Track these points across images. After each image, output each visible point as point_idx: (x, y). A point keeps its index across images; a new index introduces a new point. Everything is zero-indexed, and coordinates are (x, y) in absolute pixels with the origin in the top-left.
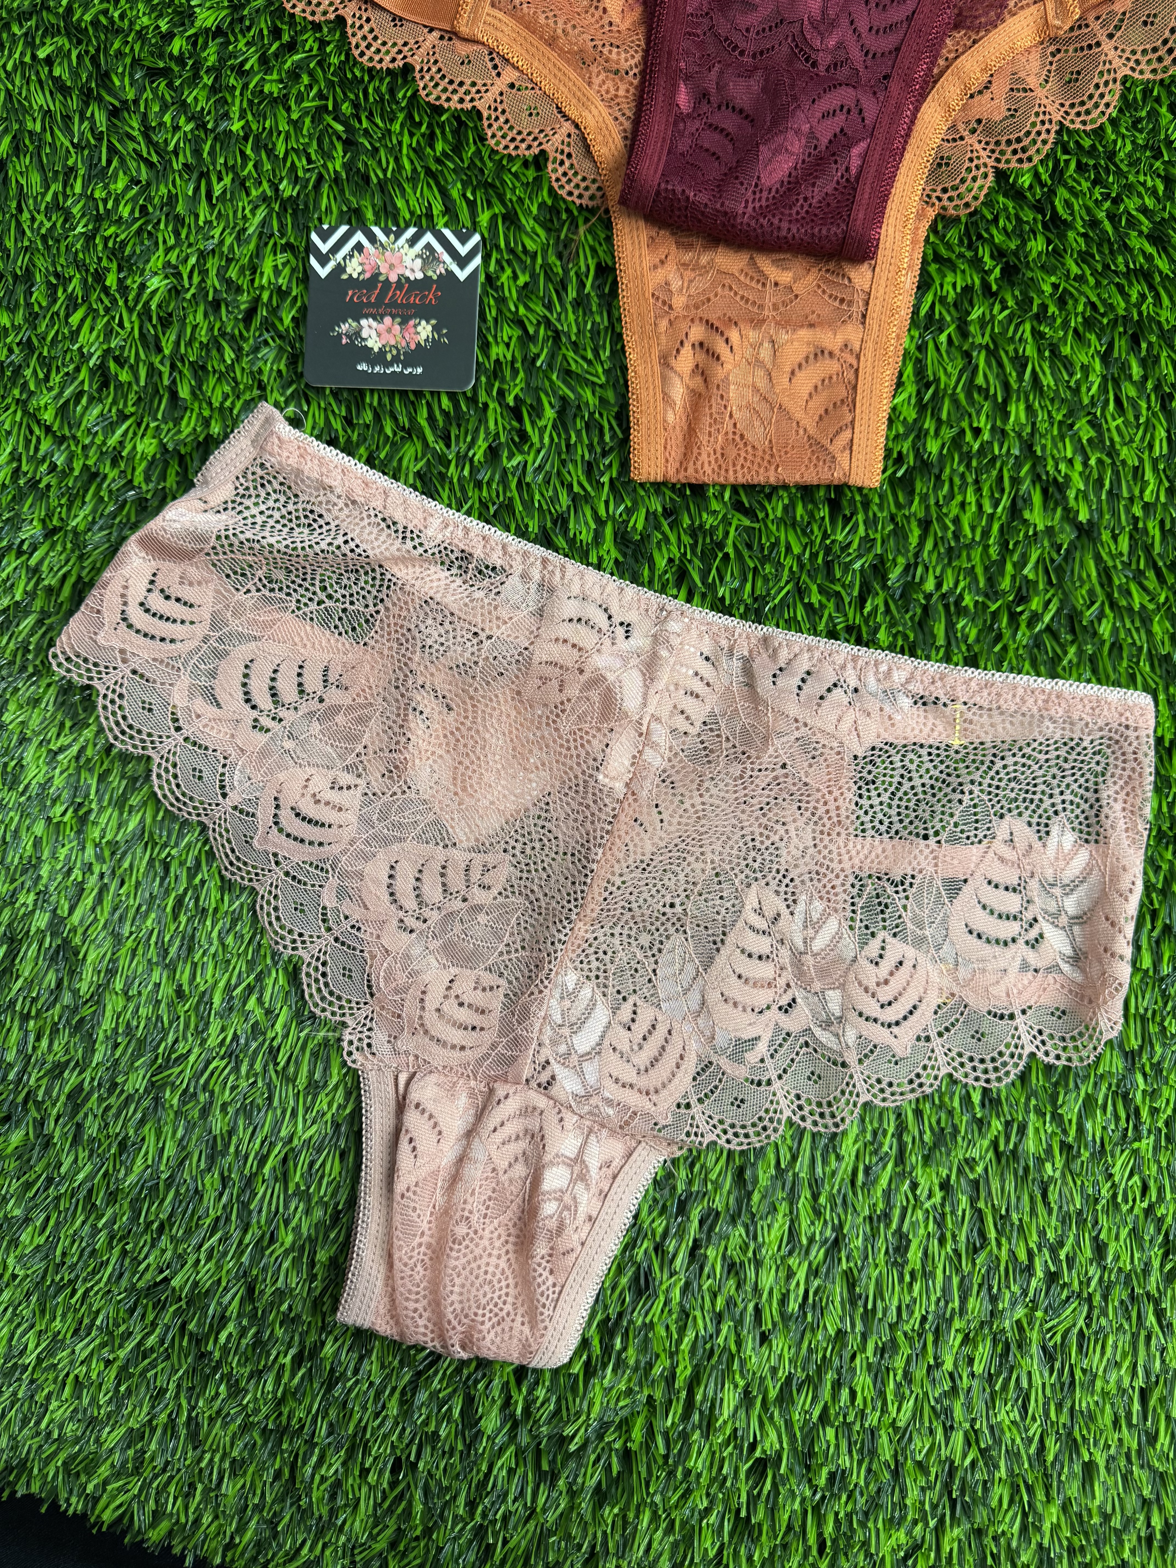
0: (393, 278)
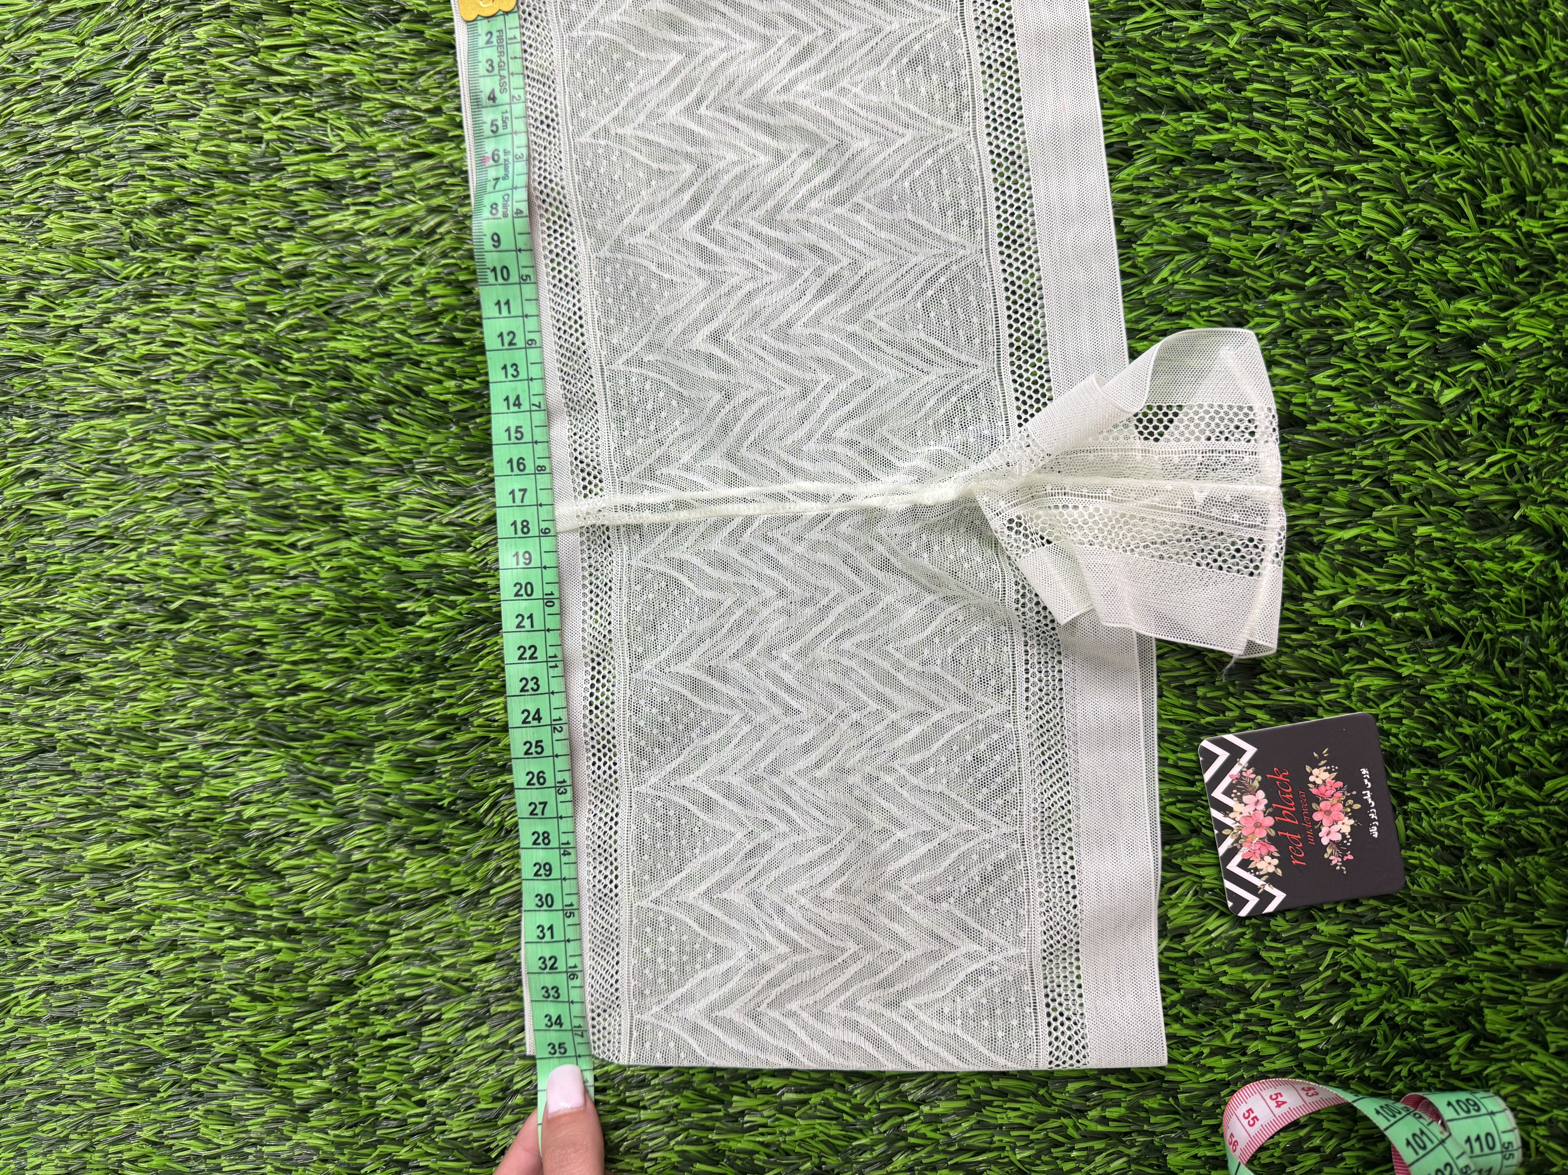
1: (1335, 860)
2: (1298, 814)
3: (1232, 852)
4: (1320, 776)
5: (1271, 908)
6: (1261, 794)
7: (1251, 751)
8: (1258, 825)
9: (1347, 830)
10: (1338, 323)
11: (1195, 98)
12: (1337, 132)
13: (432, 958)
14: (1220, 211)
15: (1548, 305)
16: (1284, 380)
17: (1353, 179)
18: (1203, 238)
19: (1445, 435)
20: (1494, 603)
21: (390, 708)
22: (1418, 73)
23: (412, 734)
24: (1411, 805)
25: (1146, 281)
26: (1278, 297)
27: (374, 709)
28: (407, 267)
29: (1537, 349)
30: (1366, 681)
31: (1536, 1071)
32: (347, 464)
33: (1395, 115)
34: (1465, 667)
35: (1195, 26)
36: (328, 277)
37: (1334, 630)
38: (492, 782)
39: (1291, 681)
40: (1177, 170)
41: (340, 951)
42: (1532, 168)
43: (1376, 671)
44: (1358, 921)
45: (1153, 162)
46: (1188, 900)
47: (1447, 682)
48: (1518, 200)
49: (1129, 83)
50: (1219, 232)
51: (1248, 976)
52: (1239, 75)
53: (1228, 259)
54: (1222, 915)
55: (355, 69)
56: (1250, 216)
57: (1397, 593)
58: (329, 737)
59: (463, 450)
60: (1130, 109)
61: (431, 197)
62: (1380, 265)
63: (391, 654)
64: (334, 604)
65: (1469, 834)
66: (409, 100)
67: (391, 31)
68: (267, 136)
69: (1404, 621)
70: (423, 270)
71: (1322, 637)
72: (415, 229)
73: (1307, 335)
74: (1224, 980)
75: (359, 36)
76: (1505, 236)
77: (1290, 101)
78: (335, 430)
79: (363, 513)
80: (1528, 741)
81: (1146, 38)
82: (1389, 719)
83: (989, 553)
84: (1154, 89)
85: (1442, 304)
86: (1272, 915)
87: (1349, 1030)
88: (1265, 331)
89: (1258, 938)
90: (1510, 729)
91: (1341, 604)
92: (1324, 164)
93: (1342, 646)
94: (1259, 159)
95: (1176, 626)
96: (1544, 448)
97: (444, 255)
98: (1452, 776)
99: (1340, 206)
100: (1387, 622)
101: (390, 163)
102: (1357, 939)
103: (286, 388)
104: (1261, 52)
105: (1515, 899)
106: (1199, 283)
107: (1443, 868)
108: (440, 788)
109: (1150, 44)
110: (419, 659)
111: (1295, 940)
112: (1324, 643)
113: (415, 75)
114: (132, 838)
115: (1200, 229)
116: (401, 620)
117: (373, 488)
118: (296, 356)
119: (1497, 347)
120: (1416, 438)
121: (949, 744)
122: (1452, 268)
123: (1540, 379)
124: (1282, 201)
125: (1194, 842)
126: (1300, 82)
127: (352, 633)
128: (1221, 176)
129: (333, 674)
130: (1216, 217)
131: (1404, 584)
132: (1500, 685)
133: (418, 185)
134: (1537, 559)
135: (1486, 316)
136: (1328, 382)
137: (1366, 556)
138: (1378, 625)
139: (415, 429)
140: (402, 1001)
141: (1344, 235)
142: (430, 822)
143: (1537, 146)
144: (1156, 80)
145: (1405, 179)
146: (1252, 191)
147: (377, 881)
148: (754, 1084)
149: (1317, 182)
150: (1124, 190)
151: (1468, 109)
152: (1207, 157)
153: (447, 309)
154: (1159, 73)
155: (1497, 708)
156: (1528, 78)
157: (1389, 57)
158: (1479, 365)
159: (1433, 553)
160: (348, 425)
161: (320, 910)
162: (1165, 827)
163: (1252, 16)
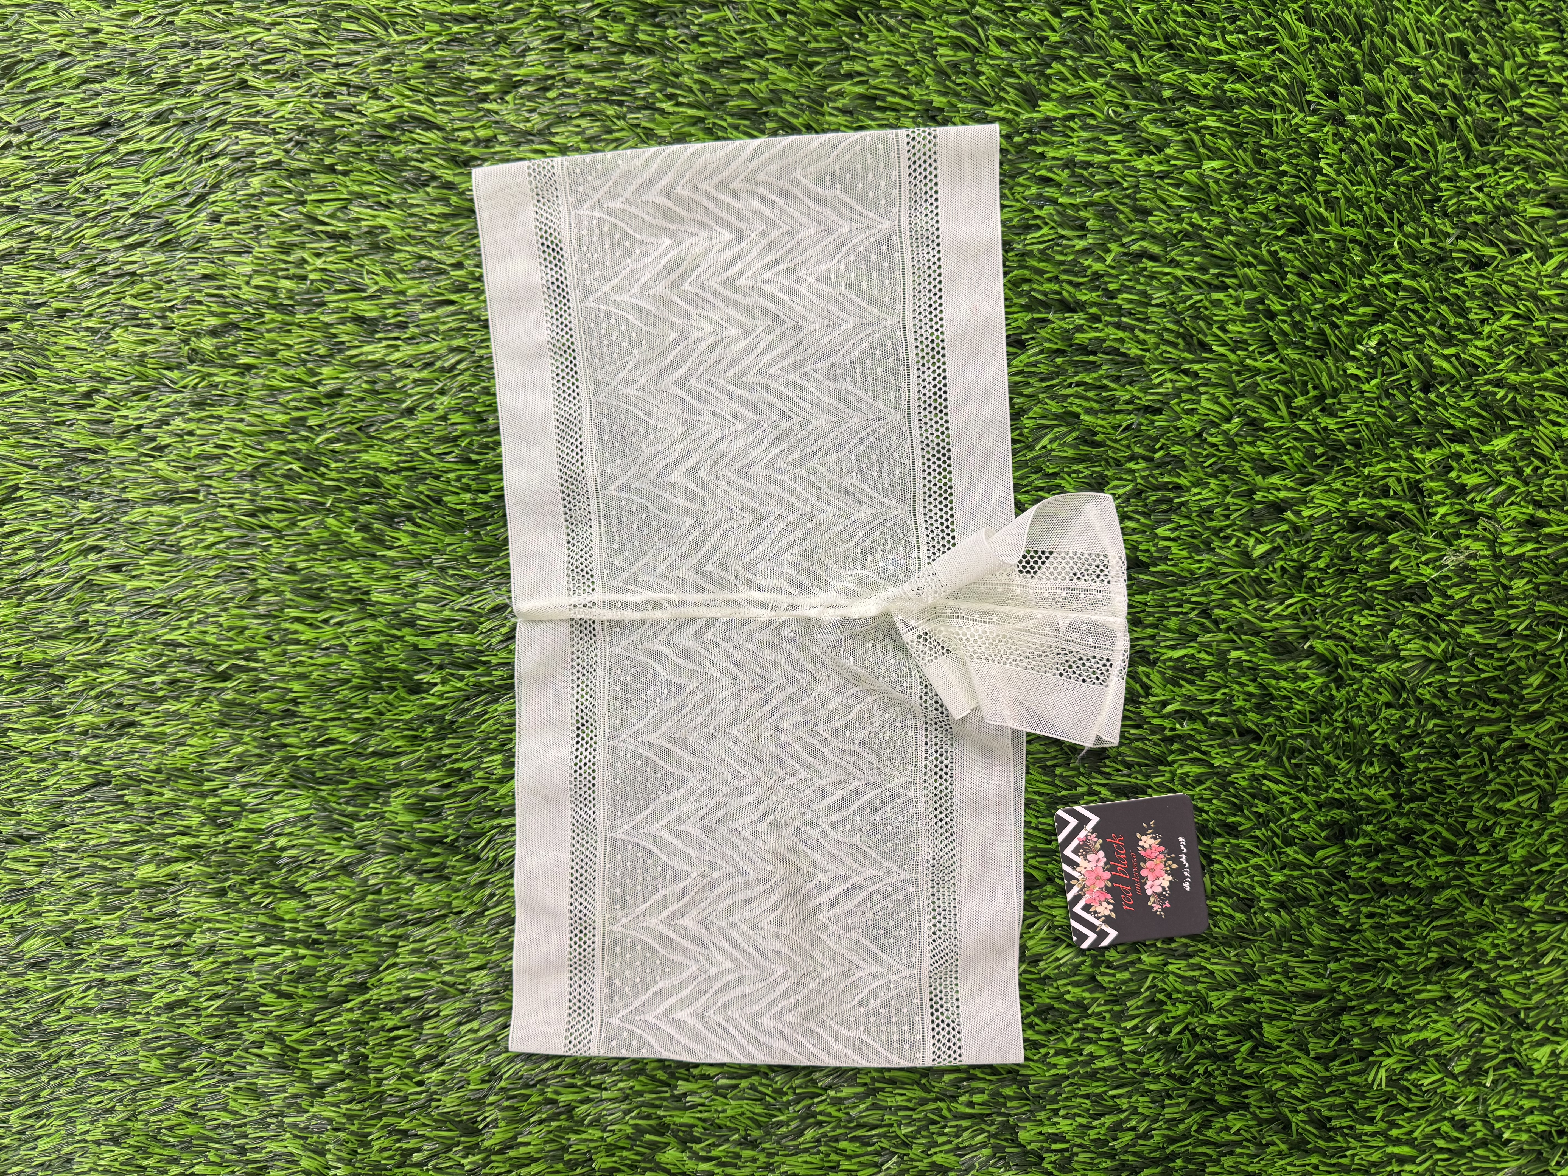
1: (1156, 907)
2: (1129, 871)
3: (1077, 898)
4: (1147, 841)
5: (1106, 943)
6: (1101, 854)
7: (1094, 819)
8: (1098, 878)
9: (1166, 884)
10: (1178, 487)
11: (1077, 302)
12: (1187, 337)
13: (433, 966)
14: (1091, 394)
15: (1337, 485)
16: (1134, 531)
17: (1196, 375)
18: (1077, 416)
19: (1256, 580)
20: (1285, 714)
21: (404, 760)
22: (1249, 295)
23: (423, 783)
24: (1216, 866)
25: (1031, 448)
26: (1132, 465)
27: (391, 761)
28: (430, 396)
29: (1327, 517)
30: (1186, 769)
31: (1300, 1071)
32: (374, 556)
33: (1230, 327)
34: (1261, 762)
35: (1080, 244)
36: (362, 399)
37: (1164, 728)
38: (488, 824)
39: (1129, 766)
40: (1059, 360)
41: (356, 958)
42: (1331, 378)
43: (1193, 761)
44: (1173, 954)
45: (1041, 352)
46: (1042, 934)
47: (1248, 771)
48: (1320, 399)
49: (1026, 287)
50: (1089, 411)
51: (1086, 995)
52: (1112, 287)
53: (1095, 434)
54: (1069, 946)
55: (390, 224)
56: (1114, 400)
57: (1212, 702)
58: (353, 782)
59: (474, 551)
60: (1027, 308)
61: (453, 338)
62: (1213, 445)
63: (407, 717)
64: (359, 673)
65: (1259, 890)
66: (435, 254)
67: (421, 194)
68: (312, 276)
69: (1218, 723)
70: (444, 399)
71: (1153, 733)
72: (439, 364)
73: (1153, 496)
74: (1068, 997)
75: (394, 197)
76: (1308, 429)
77: (1151, 310)
78: (365, 528)
79: (387, 598)
80: (1305, 820)
81: (1042, 252)
82: (1202, 799)
83: (901, 655)
84: (1045, 294)
85: (1259, 478)
86: (1107, 948)
87: (1161, 1038)
88: (1120, 492)
89: (1096, 965)
90: (1294, 810)
91: (1170, 708)
92: (1175, 361)
93: (1170, 740)
94: (1124, 355)
95: (1041, 721)
96: (1327, 596)
97: (462, 388)
98: (1248, 844)
99: (1185, 397)
100: (1205, 723)
101: (417, 307)
102: (1170, 968)
103: (324, 491)
104: (1131, 269)
105: (1291, 940)
106: (1071, 453)
107: (1238, 915)
108: (446, 827)
109: (1044, 256)
110: (431, 722)
111: (1124, 968)
112: (1155, 738)
113: (441, 233)
114: (176, 860)
115: (1075, 409)
116: (417, 689)
117: (396, 577)
118: (333, 465)
119: (1298, 513)
120: (1234, 582)
121: (863, 807)
122: (1266, 450)
123: (1329, 541)
124: (1140, 390)
125: (1049, 888)
126: (1159, 296)
127: (375, 698)
128: (1095, 366)
129: (357, 730)
130: (1087, 399)
131: (1218, 695)
132: (1287, 776)
133: (442, 328)
134: (1319, 681)
135: (1291, 489)
136: (1168, 534)
137: (1190, 671)
138: (1198, 726)
139: (434, 532)
140: (408, 1000)
141: (1186, 422)
142: (436, 855)
143: (1337, 360)
144: (1047, 287)
145: (1236, 379)
146: (1117, 379)
147: (390, 902)
148: (695, 1072)
149: (1168, 376)
150: (1017, 374)
151: (1285, 327)
152: (1084, 350)
153: (464, 434)
154: (1049, 280)
155: (1284, 793)
156: (1333, 306)
157: (1227, 281)
158: (1284, 527)
159: (1242, 671)
160: (377, 525)
161: (340, 925)
162: (1028, 876)
163: (1125, 240)
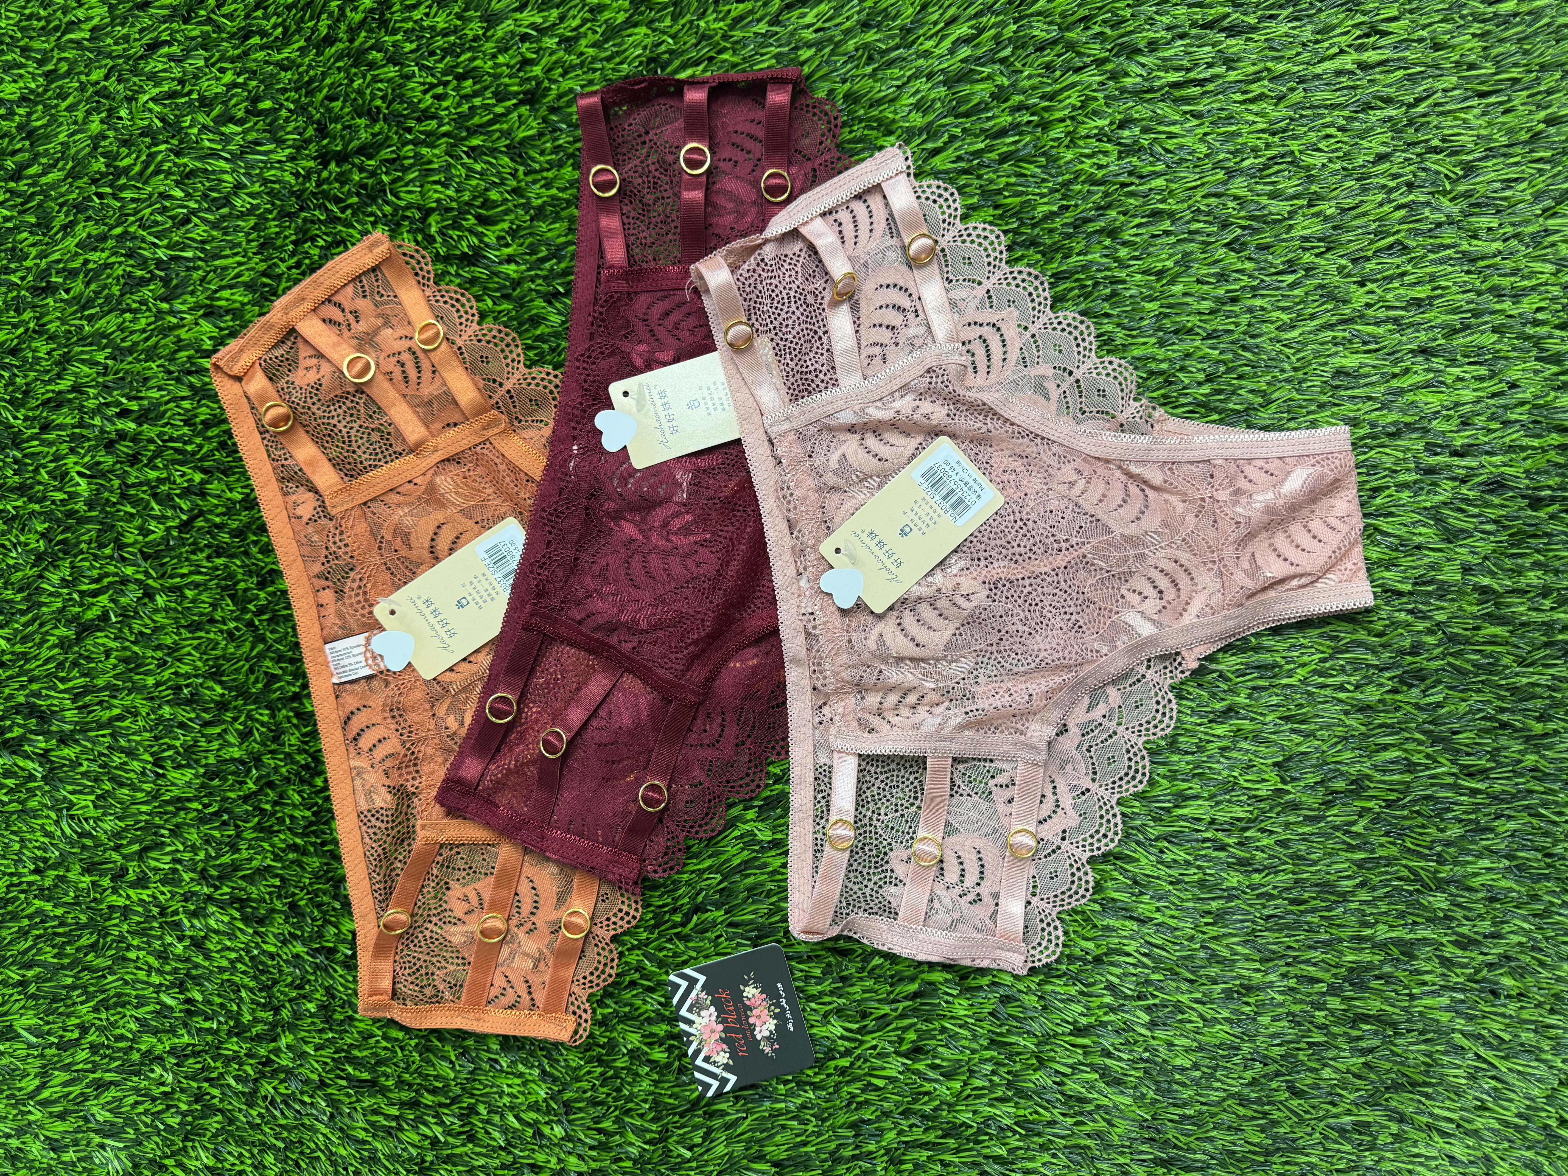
0: (720, 1027)
